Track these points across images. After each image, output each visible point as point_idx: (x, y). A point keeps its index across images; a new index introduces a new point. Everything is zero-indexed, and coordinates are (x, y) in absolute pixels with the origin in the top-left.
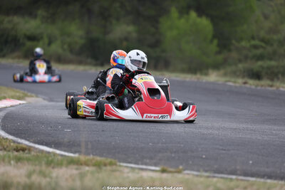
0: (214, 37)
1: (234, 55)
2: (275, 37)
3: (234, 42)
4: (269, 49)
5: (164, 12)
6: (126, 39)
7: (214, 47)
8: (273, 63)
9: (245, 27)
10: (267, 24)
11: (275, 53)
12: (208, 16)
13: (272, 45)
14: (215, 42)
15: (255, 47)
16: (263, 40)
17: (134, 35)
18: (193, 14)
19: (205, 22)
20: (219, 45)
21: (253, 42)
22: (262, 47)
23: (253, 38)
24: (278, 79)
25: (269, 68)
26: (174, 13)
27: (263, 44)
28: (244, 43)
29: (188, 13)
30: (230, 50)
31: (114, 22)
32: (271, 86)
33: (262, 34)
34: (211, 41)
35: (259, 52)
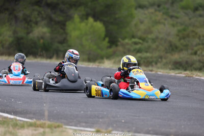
0: (106, 36)
1: (120, 48)
2: (150, 36)
3: (120, 39)
4: (146, 45)
5: (70, 18)
6: (42, 38)
7: (106, 43)
8: (148, 55)
9: (128, 29)
10: (142, 27)
11: (149, 47)
12: (101, 21)
13: (147, 42)
14: (107, 39)
15: (136, 43)
16: (140, 38)
17: (48, 35)
18: (91, 20)
19: (99, 26)
20: (109, 42)
21: (134, 40)
22: (140, 43)
23: (133, 37)
24: (152, 66)
25: (145, 58)
26: (77, 18)
27: (141, 41)
28: (127, 41)
29: (87, 19)
30: (117, 46)
31: (33, 25)
32: (151, 71)
33: (139, 34)
34: (104, 39)
35: (138, 47)
